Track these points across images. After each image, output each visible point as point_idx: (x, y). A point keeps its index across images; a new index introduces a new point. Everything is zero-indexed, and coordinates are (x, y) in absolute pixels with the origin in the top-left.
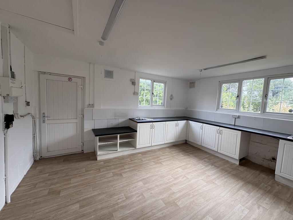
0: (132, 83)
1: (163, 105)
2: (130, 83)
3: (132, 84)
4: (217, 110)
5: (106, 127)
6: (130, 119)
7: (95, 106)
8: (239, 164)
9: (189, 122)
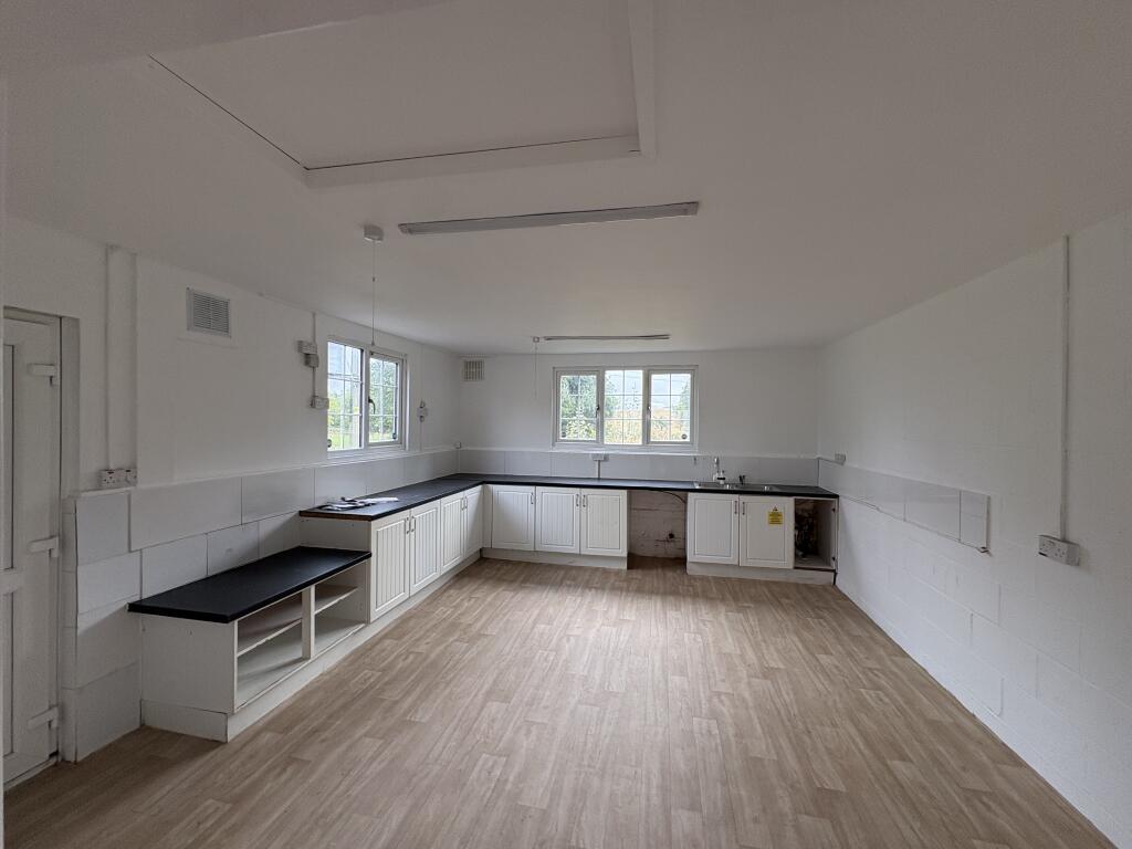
0: (302, 359)
1: (399, 441)
2: (297, 359)
3: (303, 361)
4: (553, 445)
5: (203, 576)
6: (301, 513)
7: (140, 474)
8: (628, 568)
9: (488, 489)
